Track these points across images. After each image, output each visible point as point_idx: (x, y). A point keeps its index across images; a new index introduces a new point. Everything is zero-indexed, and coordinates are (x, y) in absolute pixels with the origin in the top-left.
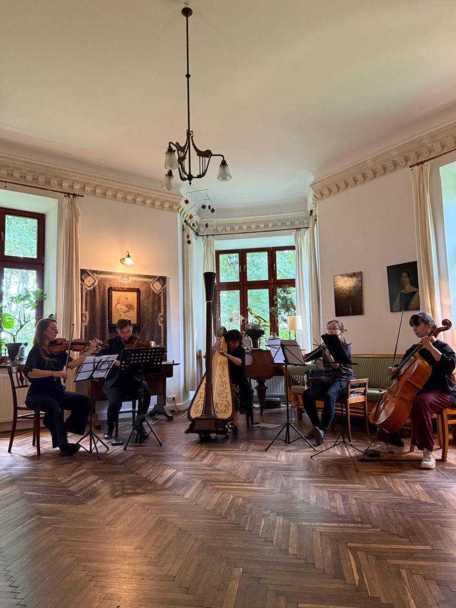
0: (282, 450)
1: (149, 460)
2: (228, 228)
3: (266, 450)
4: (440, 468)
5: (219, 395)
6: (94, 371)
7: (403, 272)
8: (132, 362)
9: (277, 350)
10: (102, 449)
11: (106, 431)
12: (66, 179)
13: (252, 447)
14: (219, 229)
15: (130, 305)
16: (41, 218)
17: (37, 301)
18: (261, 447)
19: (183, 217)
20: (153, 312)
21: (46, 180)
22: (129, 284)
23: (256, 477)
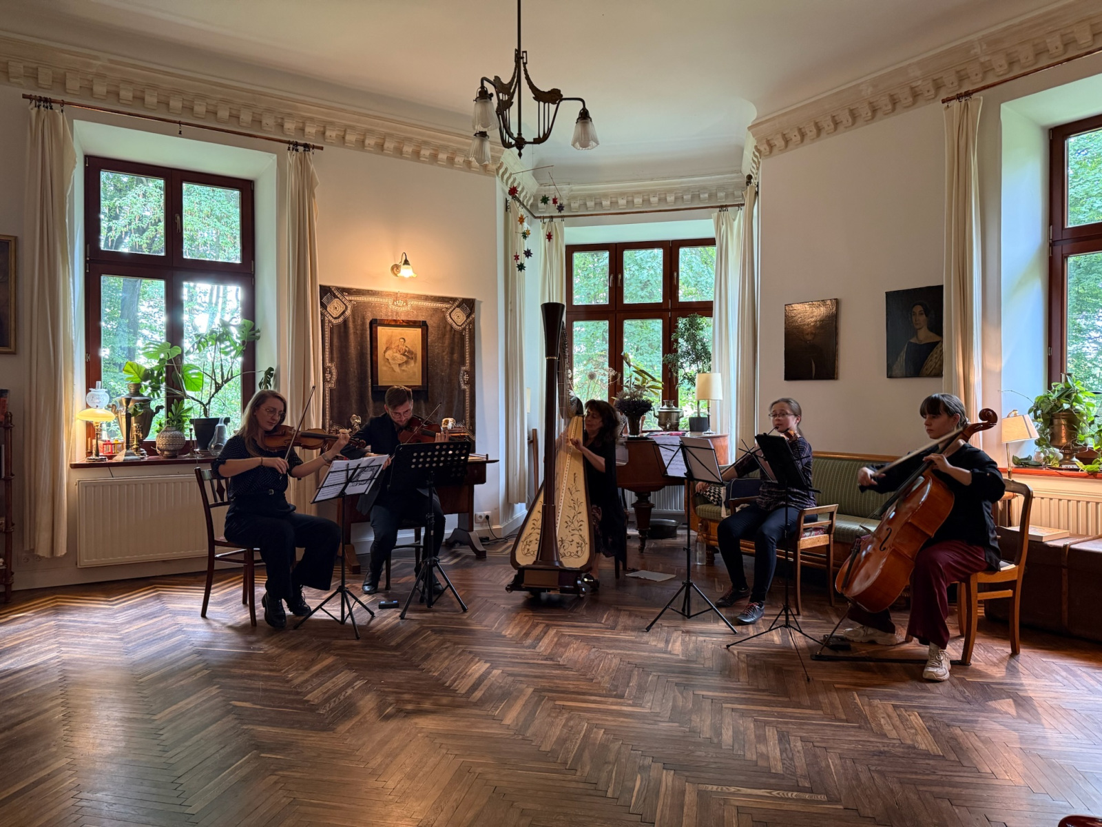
0: (676, 628)
1: (443, 642)
2: (590, 204)
3: (648, 629)
4: (958, 679)
5: (566, 525)
6: (346, 484)
7: (916, 304)
8: (413, 466)
9: (673, 453)
10: (361, 617)
11: (367, 579)
12: (290, 115)
13: (624, 620)
14: (572, 205)
15: (410, 352)
16: (246, 188)
17: (243, 343)
18: (639, 622)
19: (507, 184)
20: (451, 365)
21: (253, 117)
22: (407, 313)
23: (628, 686)
